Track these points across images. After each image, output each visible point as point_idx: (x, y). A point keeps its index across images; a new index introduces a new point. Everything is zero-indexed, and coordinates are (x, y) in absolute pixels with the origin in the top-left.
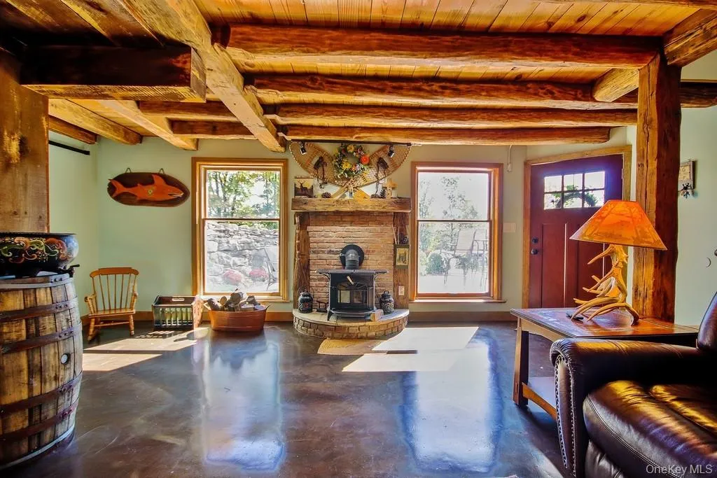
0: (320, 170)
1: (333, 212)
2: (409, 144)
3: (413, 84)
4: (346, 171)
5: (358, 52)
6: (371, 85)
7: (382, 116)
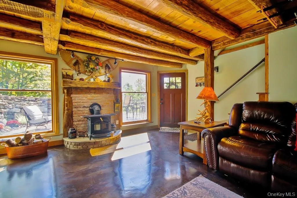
0: (77, 67)
1: (86, 88)
2: (123, 60)
3: (142, 38)
4: (91, 69)
5: (137, 21)
6: (126, 34)
7: (120, 47)
